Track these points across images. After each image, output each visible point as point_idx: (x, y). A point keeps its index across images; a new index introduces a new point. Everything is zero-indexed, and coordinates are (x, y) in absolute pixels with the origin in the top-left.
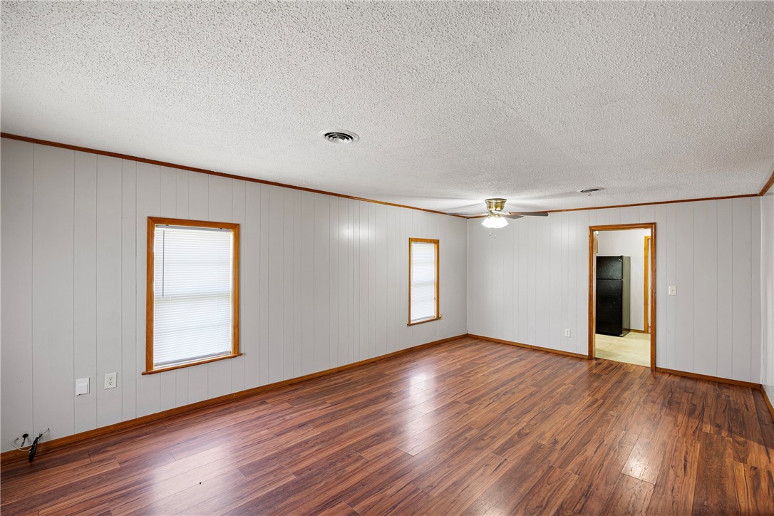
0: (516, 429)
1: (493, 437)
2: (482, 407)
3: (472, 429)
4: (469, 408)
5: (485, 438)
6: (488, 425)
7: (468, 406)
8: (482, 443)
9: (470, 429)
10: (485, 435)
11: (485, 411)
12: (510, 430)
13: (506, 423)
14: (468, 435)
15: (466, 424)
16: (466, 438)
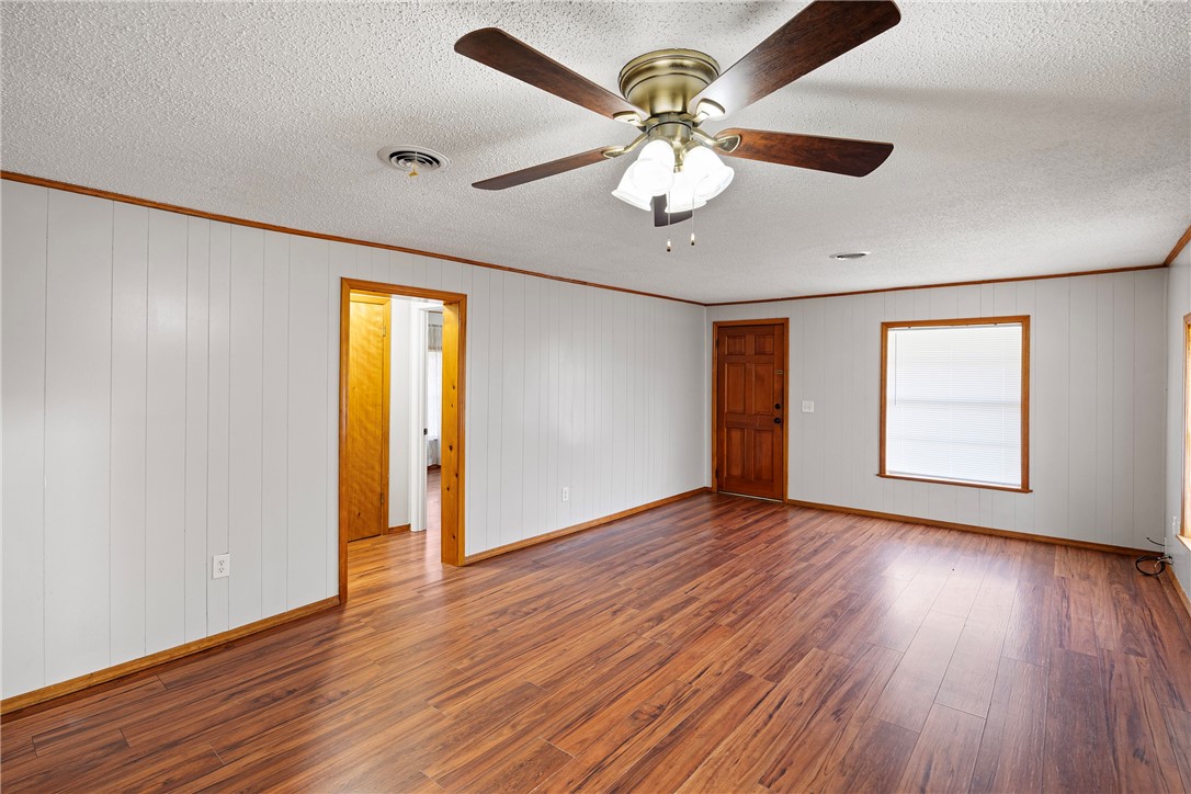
0: (662, 627)
1: (698, 615)
2: (715, 668)
3: (728, 625)
4: (740, 664)
5: (709, 614)
6: (705, 632)
7: (742, 669)
8: (711, 608)
9: (731, 625)
10: (709, 618)
11: (711, 657)
12: (673, 625)
13: (675, 636)
14: (732, 617)
15: (740, 633)
16: (734, 612)
